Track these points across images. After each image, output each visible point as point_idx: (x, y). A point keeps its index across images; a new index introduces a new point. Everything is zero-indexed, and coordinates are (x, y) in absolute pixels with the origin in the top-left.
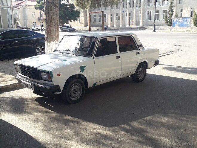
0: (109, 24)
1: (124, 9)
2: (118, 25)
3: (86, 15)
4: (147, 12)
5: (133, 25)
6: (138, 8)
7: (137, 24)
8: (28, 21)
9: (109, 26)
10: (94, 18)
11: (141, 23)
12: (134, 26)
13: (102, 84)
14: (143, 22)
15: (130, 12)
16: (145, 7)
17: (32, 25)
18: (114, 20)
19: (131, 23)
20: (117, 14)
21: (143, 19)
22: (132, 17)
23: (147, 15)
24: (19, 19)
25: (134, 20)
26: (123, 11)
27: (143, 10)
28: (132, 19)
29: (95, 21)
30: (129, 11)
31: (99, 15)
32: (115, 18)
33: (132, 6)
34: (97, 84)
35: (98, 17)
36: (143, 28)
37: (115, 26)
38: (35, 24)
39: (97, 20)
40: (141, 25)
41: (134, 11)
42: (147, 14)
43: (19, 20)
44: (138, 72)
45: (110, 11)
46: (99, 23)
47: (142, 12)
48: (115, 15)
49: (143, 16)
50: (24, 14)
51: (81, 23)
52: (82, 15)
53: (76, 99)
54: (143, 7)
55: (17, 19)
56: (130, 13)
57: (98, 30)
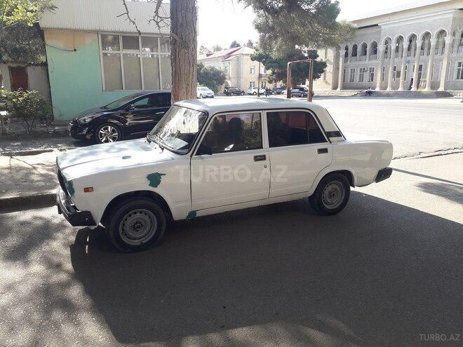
0: (378, 85)
1: (408, 59)
2: (395, 87)
3: (338, 69)
4: (457, 65)
5: (425, 87)
6: (437, 57)
7: (434, 85)
8: (242, 80)
9: (377, 89)
10: (351, 75)
11: (442, 84)
12: (427, 90)
13: (216, 214)
14: (446, 83)
15: (420, 64)
16: (454, 55)
17: (248, 86)
18: (387, 77)
19: (422, 84)
20: (395, 67)
21: (446, 76)
22: (425, 74)
23: (457, 71)
24: (229, 76)
25: (428, 79)
26: (408, 62)
27: (449, 59)
28: (425, 77)
29: (352, 80)
30: (419, 62)
31: (361, 69)
32: (390, 75)
33: (426, 53)
34: (199, 214)
35: (359, 73)
36: (445, 95)
37: (389, 89)
38: (252, 84)
39: (357, 78)
40: (441, 89)
41: (430, 62)
42: (456, 67)
43: (230, 79)
44: (326, 193)
45: (383, 61)
46: (361, 83)
47: (445, 63)
48: (391, 69)
49: (447, 73)
50: (238, 69)
51: (326, 83)
52: (329, 69)
53: (139, 244)
54: (449, 55)
55: (227, 77)
56: (420, 67)
57: (355, 95)
